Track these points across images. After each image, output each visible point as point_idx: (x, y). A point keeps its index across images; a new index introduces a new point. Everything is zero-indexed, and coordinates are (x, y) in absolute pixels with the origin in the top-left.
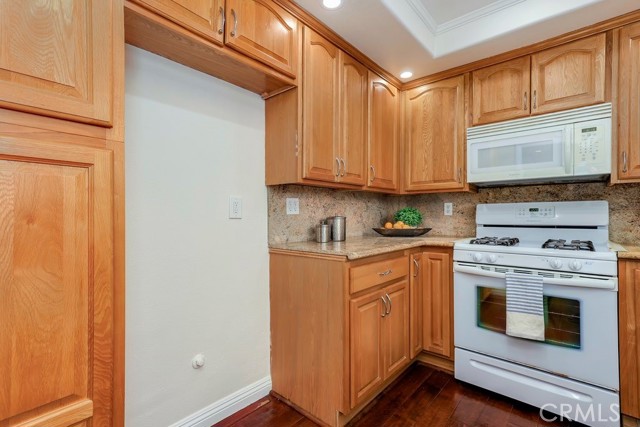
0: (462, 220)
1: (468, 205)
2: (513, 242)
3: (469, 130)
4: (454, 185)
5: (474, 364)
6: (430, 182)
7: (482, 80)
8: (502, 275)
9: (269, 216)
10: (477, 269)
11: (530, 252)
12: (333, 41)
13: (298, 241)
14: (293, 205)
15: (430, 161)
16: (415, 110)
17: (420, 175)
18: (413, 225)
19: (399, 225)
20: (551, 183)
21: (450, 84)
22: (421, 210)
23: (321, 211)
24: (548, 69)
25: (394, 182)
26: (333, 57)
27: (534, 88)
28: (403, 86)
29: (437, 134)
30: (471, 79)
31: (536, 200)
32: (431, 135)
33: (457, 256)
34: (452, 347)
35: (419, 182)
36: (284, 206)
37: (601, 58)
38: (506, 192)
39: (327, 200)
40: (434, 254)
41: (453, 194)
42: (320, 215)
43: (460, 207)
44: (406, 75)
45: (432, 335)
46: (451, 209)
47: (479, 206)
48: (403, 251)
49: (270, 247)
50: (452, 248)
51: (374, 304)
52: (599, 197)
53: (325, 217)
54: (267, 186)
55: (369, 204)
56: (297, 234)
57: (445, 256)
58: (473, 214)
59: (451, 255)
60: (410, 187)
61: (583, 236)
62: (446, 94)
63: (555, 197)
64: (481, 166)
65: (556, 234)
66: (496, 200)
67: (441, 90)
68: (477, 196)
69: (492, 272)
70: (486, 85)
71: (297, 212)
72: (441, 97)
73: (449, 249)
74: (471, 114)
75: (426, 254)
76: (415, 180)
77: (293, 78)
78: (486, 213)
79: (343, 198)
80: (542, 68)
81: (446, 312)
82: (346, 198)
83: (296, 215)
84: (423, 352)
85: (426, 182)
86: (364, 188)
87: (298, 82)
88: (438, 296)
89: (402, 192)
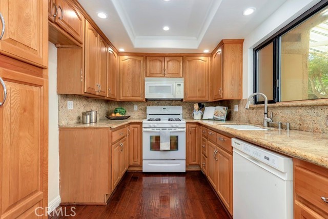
0: (141, 112)
1: (143, 107)
2: (160, 120)
3: (146, 79)
4: (140, 99)
5: (149, 164)
6: (130, 97)
7: (150, 61)
8: (159, 131)
9: (59, 110)
10: (151, 130)
11: (165, 122)
12: (97, 29)
13: (73, 123)
14: (71, 104)
15: (131, 88)
16: (124, 66)
17: (126, 93)
18: (122, 114)
19: (118, 115)
20: (169, 100)
21: (139, 58)
22: (125, 108)
23: (83, 108)
24: (169, 63)
25: (116, 96)
26: (96, 36)
27: (166, 68)
28: (119, 54)
29: (133, 78)
30: (146, 59)
31: (165, 105)
32: (131, 77)
33: (144, 126)
34: (142, 160)
35: (126, 97)
36: (66, 105)
37: (181, 64)
38: (156, 102)
39: (85, 103)
40: (135, 126)
41: (138, 102)
42: (82, 110)
43: (140, 107)
44: (122, 50)
45: (134, 158)
46: (137, 108)
47: (148, 107)
48: (124, 125)
49: (60, 127)
50: (142, 123)
51: (118, 147)
52: (180, 105)
53: (85, 111)
54: (58, 94)
55: (102, 105)
56: (72, 119)
57: (139, 126)
58: (145, 110)
59: (142, 126)
60: (122, 98)
61: (177, 117)
62: (137, 62)
63: (170, 105)
64: (150, 92)
65: (171, 117)
66: (153, 105)
67: (135, 60)
68: (146, 103)
69: (155, 130)
70: (151, 63)
71: (72, 109)
72: (135, 63)
73: (141, 123)
74: (146, 72)
75: (131, 126)
76: (124, 95)
77: (81, 44)
78: (150, 110)
79: (91, 102)
80: (168, 62)
81: (139, 148)
82: (93, 102)
83: (71, 110)
84: (130, 166)
85: (129, 97)
86: (106, 98)
87: (83, 46)
88: (136, 142)
89: (118, 100)
